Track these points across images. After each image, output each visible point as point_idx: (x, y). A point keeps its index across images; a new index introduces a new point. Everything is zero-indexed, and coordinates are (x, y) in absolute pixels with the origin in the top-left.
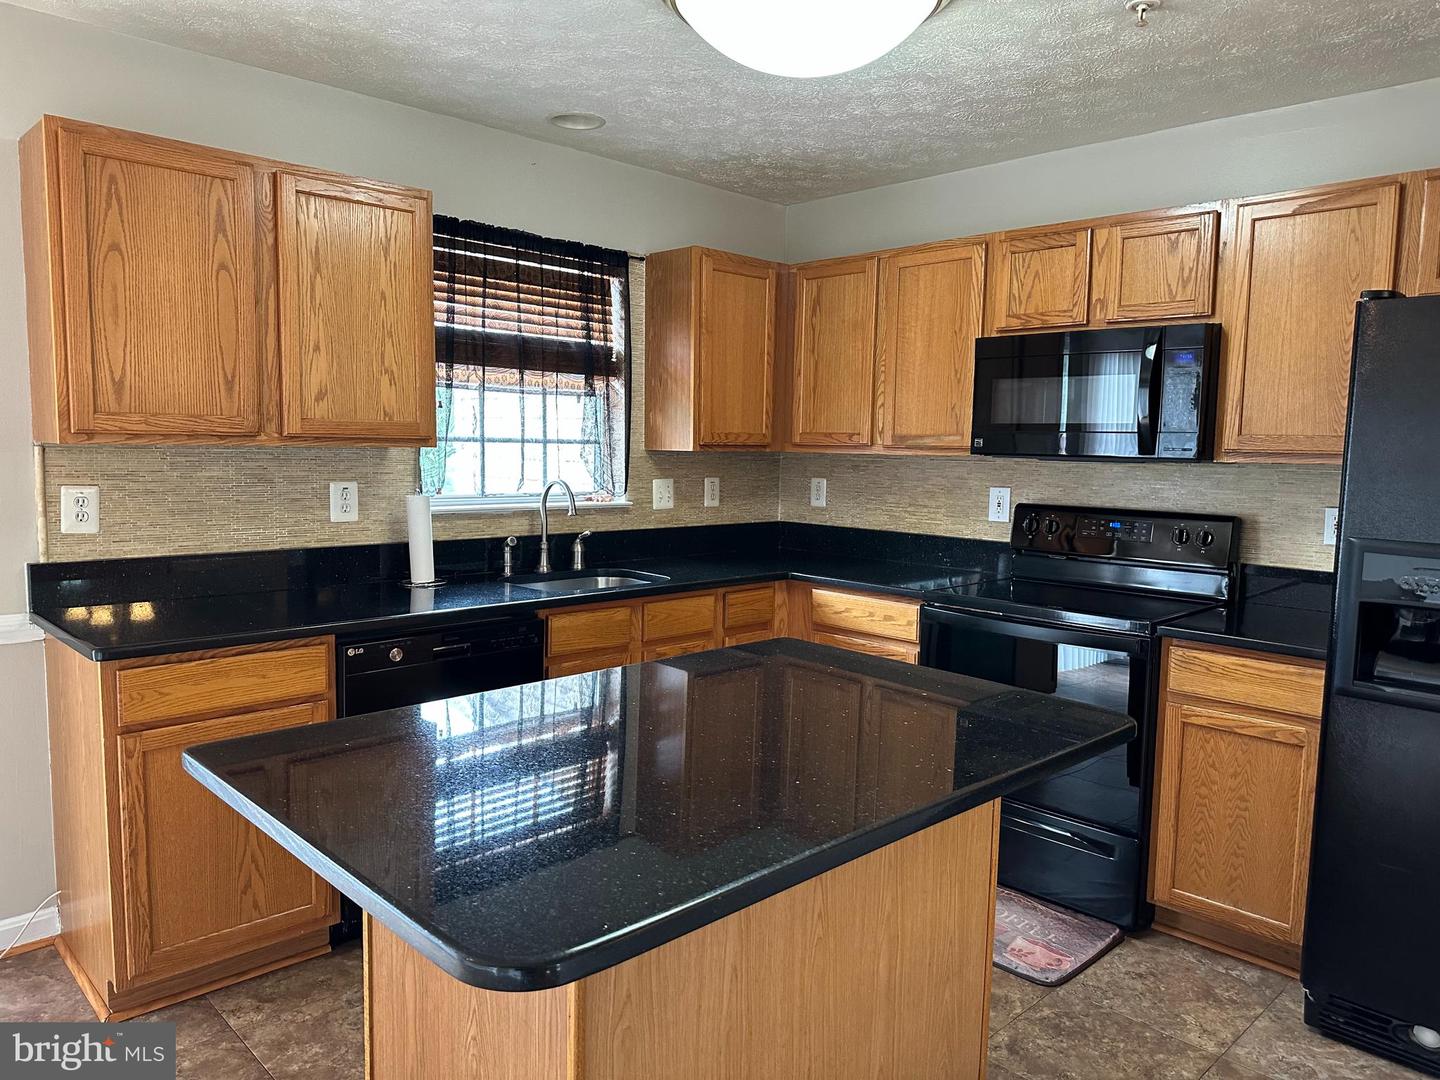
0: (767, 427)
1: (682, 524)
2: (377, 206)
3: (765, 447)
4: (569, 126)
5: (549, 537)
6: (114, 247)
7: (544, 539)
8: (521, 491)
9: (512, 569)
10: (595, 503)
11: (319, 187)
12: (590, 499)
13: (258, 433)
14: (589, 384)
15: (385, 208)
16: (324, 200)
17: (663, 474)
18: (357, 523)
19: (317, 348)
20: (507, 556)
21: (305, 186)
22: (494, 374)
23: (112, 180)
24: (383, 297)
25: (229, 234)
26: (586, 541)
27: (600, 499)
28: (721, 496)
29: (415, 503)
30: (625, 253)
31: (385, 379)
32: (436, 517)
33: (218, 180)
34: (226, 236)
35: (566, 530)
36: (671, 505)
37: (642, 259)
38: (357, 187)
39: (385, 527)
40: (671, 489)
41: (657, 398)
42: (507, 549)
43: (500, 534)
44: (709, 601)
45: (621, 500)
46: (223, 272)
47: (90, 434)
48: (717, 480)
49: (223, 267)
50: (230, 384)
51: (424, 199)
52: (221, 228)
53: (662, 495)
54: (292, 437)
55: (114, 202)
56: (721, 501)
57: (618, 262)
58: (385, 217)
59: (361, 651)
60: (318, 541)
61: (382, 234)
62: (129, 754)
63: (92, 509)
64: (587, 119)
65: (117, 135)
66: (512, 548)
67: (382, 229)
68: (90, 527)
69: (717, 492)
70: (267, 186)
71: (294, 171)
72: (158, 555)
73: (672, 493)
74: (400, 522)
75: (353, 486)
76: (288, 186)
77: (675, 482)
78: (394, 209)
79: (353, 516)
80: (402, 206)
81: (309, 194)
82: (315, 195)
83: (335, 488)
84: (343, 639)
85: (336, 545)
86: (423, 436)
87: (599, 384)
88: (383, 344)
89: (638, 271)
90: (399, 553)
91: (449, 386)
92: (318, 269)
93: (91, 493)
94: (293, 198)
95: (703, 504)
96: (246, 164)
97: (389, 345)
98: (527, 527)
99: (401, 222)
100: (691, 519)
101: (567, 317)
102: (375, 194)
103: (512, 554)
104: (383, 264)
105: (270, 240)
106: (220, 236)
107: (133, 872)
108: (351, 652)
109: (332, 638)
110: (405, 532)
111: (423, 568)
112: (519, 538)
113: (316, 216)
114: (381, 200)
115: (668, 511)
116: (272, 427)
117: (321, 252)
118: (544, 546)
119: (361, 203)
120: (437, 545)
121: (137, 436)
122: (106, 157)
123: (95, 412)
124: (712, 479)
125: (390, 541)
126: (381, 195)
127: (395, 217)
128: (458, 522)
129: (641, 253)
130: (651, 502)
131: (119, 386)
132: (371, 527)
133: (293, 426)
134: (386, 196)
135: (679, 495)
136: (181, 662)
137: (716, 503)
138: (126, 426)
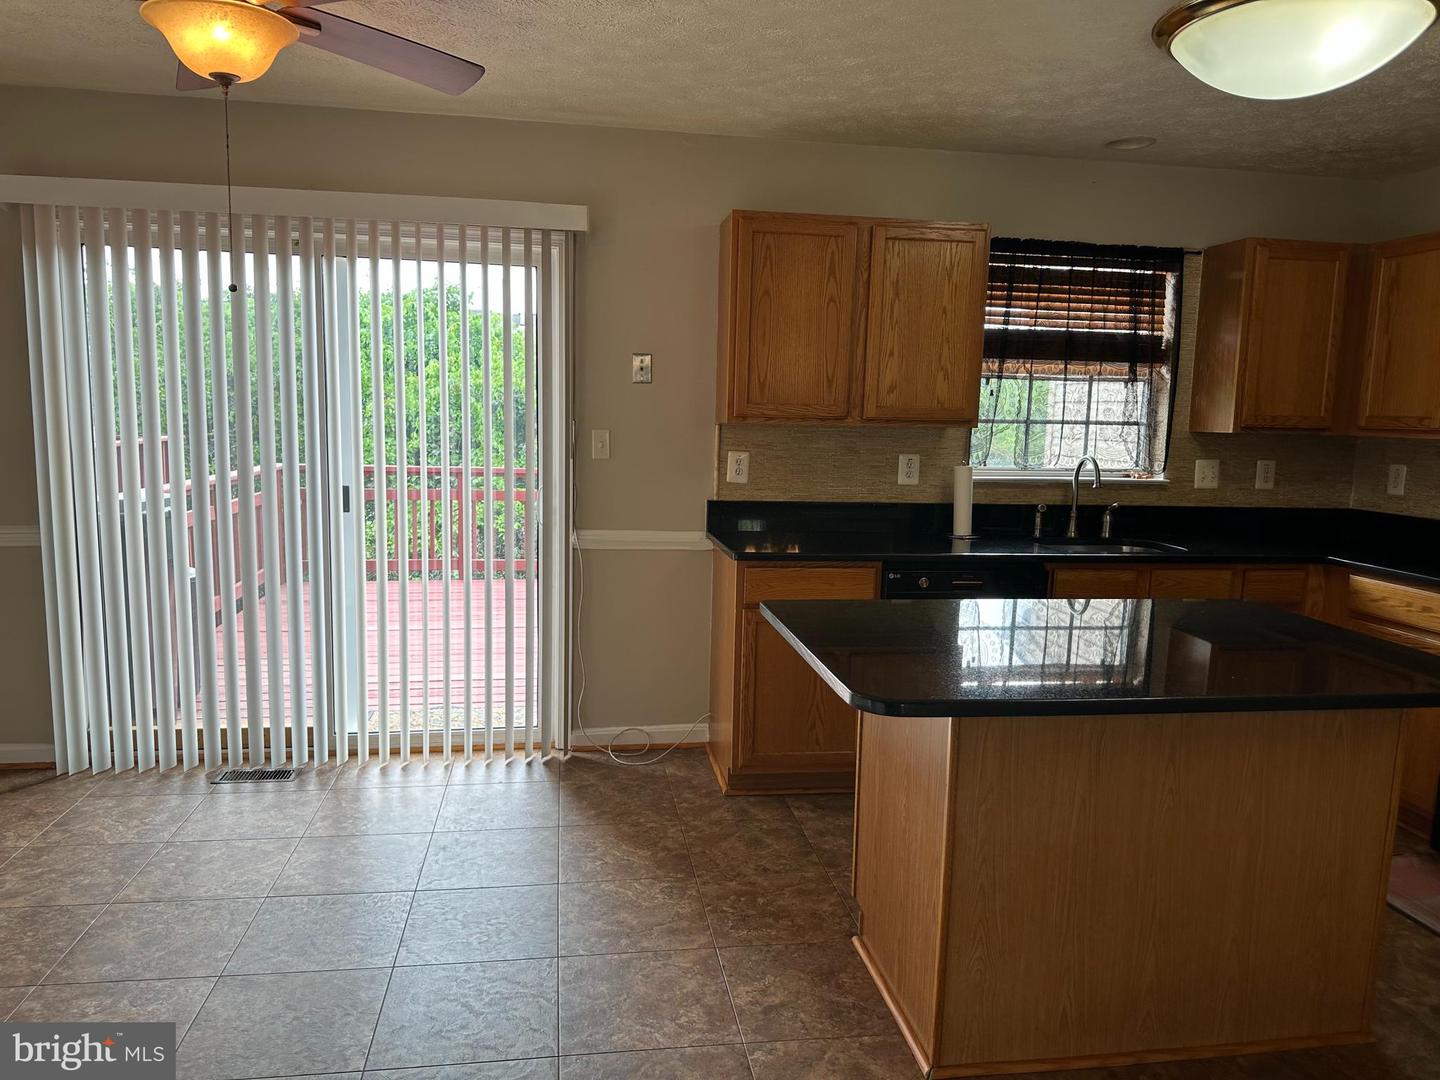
0: (1326, 410)
1: (1227, 504)
2: (945, 241)
3: (1323, 430)
4: (1124, 147)
5: (1079, 508)
6: (766, 293)
7: (1074, 509)
8: (1058, 466)
9: (1041, 531)
10: (1132, 479)
11: (904, 232)
12: (1129, 476)
13: (845, 417)
14: (1133, 371)
15: (952, 241)
16: (906, 242)
17: (1207, 455)
18: (917, 486)
19: (892, 354)
20: (1038, 520)
21: (893, 232)
22: (1039, 366)
23: (768, 247)
24: (944, 311)
25: (838, 276)
26: (1115, 512)
27: (1137, 476)
28: (1276, 479)
29: (960, 471)
30: (1181, 249)
31: (941, 375)
32: (978, 484)
33: (833, 238)
34: (835, 278)
35: (1099, 502)
36: (1215, 485)
37: (1199, 253)
38: (931, 228)
39: (938, 490)
40: (1216, 470)
41: (1204, 382)
42: (1038, 515)
43: (1034, 501)
44: (1227, 575)
45: (1160, 478)
46: (832, 304)
47: (744, 417)
48: (1272, 464)
49: (832, 300)
50: (830, 382)
51: (984, 230)
52: (832, 272)
53: (1204, 475)
54: (869, 420)
55: (768, 263)
56: (1276, 484)
57: (1172, 258)
58: (951, 248)
59: (899, 576)
60: (887, 498)
61: (948, 263)
62: (748, 622)
63: (745, 467)
64: (1138, 140)
65: (773, 217)
66: (1043, 514)
67: (948, 260)
68: (743, 479)
69: (1272, 475)
70: (866, 237)
71: (885, 223)
72: (781, 500)
73: (1217, 474)
74: (948, 488)
75: (916, 458)
76: (880, 234)
77: (1221, 463)
78: (958, 241)
79: (915, 481)
80: (966, 238)
81: (895, 239)
82: (900, 239)
83: (903, 459)
84: (888, 566)
85: (901, 501)
86: (969, 419)
87: (1143, 371)
88: (941, 349)
89: (1194, 266)
90: (946, 511)
91: (1000, 378)
92: (897, 294)
93: (744, 456)
94: (883, 244)
95: (1254, 486)
96: (851, 224)
97: (946, 348)
98: (1061, 498)
99: (965, 251)
100: (1236, 499)
101: (1116, 311)
102: (944, 232)
103: (1042, 520)
104: (947, 287)
105: (865, 276)
106: (832, 279)
107: (746, 698)
108: (891, 576)
109: (880, 564)
110: (951, 495)
111: (963, 524)
112: (1048, 506)
113: (898, 254)
114: (948, 236)
115: (1213, 490)
116: (856, 413)
117: (900, 282)
118: (1073, 515)
119: (933, 240)
120: (975, 506)
121: (771, 418)
122: (764, 233)
123: (748, 402)
124: (1266, 462)
125: (941, 502)
126: (949, 232)
127: (959, 246)
128: (999, 490)
129: (1198, 247)
130: (1193, 482)
131: (762, 385)
132: (929, 490)
133: (871, 411)
134: (953, 233)
135: (1224, 475)
136: (782, 567)
137: (1270, 485)
138: (765, 412)
